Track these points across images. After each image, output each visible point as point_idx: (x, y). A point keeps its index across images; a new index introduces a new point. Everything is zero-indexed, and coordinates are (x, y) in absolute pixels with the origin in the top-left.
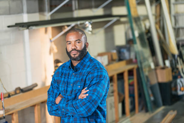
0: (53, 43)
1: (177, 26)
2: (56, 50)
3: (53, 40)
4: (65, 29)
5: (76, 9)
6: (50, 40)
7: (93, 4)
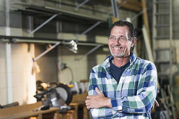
0: (36, 63)
1: (159, 61)
2: (38, 70)
3: (35, 59)
4: (49, 47)
5: (60, 32)
6: (33, 59)
7: (77, 29)
